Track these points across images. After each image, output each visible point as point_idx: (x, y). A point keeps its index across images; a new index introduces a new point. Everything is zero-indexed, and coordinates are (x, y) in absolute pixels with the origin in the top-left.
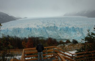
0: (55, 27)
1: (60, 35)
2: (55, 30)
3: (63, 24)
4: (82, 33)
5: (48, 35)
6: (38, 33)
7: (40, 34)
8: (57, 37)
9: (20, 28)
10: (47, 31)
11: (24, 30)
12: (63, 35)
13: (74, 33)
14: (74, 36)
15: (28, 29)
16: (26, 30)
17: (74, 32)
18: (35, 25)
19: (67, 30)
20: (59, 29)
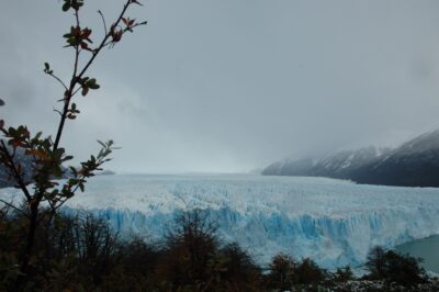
3: (260, 205)
4: (345, 244)
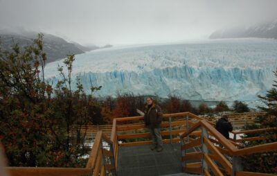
0: (185, 68)
1: (199, 90)
2: (187, 77)
3: (208, 61)
4: (262, 85)
5: (168, 90)
6: (143, 85)
7: (147, 88)
8: (193, 96)
9: (94, 74)
10: (166, 79)
11: (104, 78)
12: (207, 91)
13: (237, 85)
14: (237, 93)
15: (115, 75)
16: (109, 78)
17: (237, 82)
18: (133, 65)
19: (220, 75)
20: (197, 75)
